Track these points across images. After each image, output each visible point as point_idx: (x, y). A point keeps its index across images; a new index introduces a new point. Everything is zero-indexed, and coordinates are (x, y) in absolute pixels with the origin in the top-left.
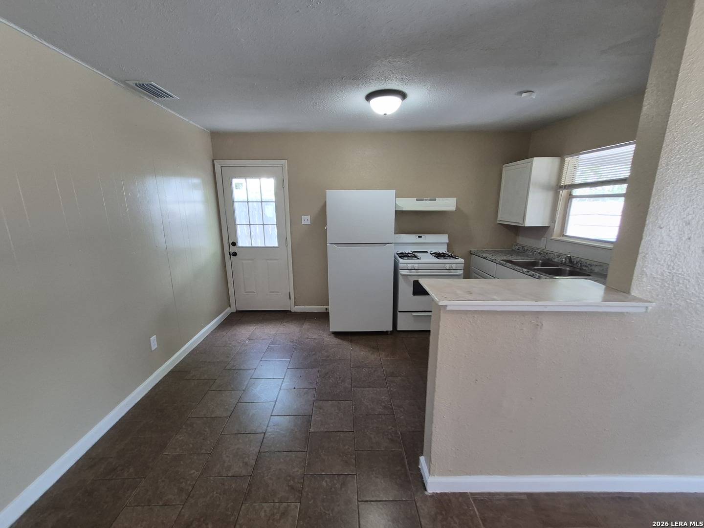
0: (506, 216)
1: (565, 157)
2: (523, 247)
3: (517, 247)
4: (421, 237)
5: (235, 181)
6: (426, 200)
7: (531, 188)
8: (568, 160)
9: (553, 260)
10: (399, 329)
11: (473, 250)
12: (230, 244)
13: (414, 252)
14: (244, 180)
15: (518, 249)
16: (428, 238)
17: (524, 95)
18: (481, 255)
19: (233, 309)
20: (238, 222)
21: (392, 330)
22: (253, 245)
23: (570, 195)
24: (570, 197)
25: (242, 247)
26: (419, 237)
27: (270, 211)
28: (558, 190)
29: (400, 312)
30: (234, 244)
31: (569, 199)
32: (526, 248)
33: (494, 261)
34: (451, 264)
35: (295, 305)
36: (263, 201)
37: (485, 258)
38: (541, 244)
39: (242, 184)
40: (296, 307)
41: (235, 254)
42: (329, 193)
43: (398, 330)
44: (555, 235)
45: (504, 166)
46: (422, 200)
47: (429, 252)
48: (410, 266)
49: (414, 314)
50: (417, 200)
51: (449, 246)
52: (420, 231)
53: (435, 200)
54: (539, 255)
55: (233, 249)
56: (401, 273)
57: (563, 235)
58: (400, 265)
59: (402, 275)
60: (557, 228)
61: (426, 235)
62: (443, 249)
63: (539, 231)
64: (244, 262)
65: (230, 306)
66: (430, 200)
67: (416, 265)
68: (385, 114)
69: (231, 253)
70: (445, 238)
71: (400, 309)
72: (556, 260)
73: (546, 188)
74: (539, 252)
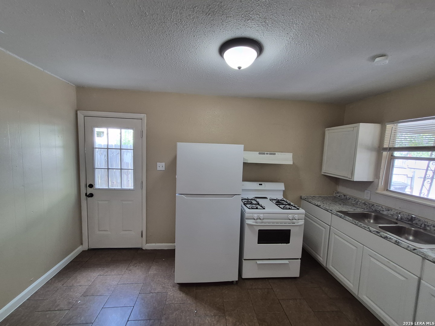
0: (330, 170)
1: (386, 124)
2: (345, 195)
3: (338, 195)
4: (261, 185)
5: (97, 130)
6: (267, 154)
7: (358, 150)
8: (389, 127)
9: (381, 212)
10: (244, 276)
11: (304, 196)
12: (88, 185)
13: (256, 198)
14: (106, 129)
15: (340, 197)
16: (267, 186)
17: (377, 59)
18: (313, 202)
19: (85, 247)
20: (96, 166)
21: (237, 280)
22: (110, 187)
23: (392, 156)
24: (392, 158)
25: (99, 189)
26: (260, 184)
27: (128, 158)
28: (382, 151)
29: (244, 260)
30: (91, 186)
31: (391, 159)
32: (348, 197)
33: (329, 211)
34: (293, 215)
35: (146, 243)
36: (122, 148)
37: (319, 206)
38: (366, 196)
39: (103, 132)
40: (148, 244)
41: (91, 195)
42: (180, 145)
43: (243, 278)
44: (380, 191)
45: (326, 129)
46: (264, 154)
47: (269, 199)
48: (256, 216)
49: (259, 262)
50: (260, 154)
51: (285, 193)
52: (260, 180)
53: (275, 154)
54: (364, 205)
55: (90, 191)
56: (247, 222)
57: (387, 190)
58: (247, 215)
59: (248, 224)
60: (381, 183)
61: (266, 183)
62: (280, 197)
63: (364, 185)
64: (99, 202)
65: (82, 244)
66: (271, 154)
67: (262, 215)
68: (239, 68)
69: (88, 194)
70: (281, 186)
71: (245, 256)
72: (385, 213)
73: (370, 149)
74: (363, 202)
